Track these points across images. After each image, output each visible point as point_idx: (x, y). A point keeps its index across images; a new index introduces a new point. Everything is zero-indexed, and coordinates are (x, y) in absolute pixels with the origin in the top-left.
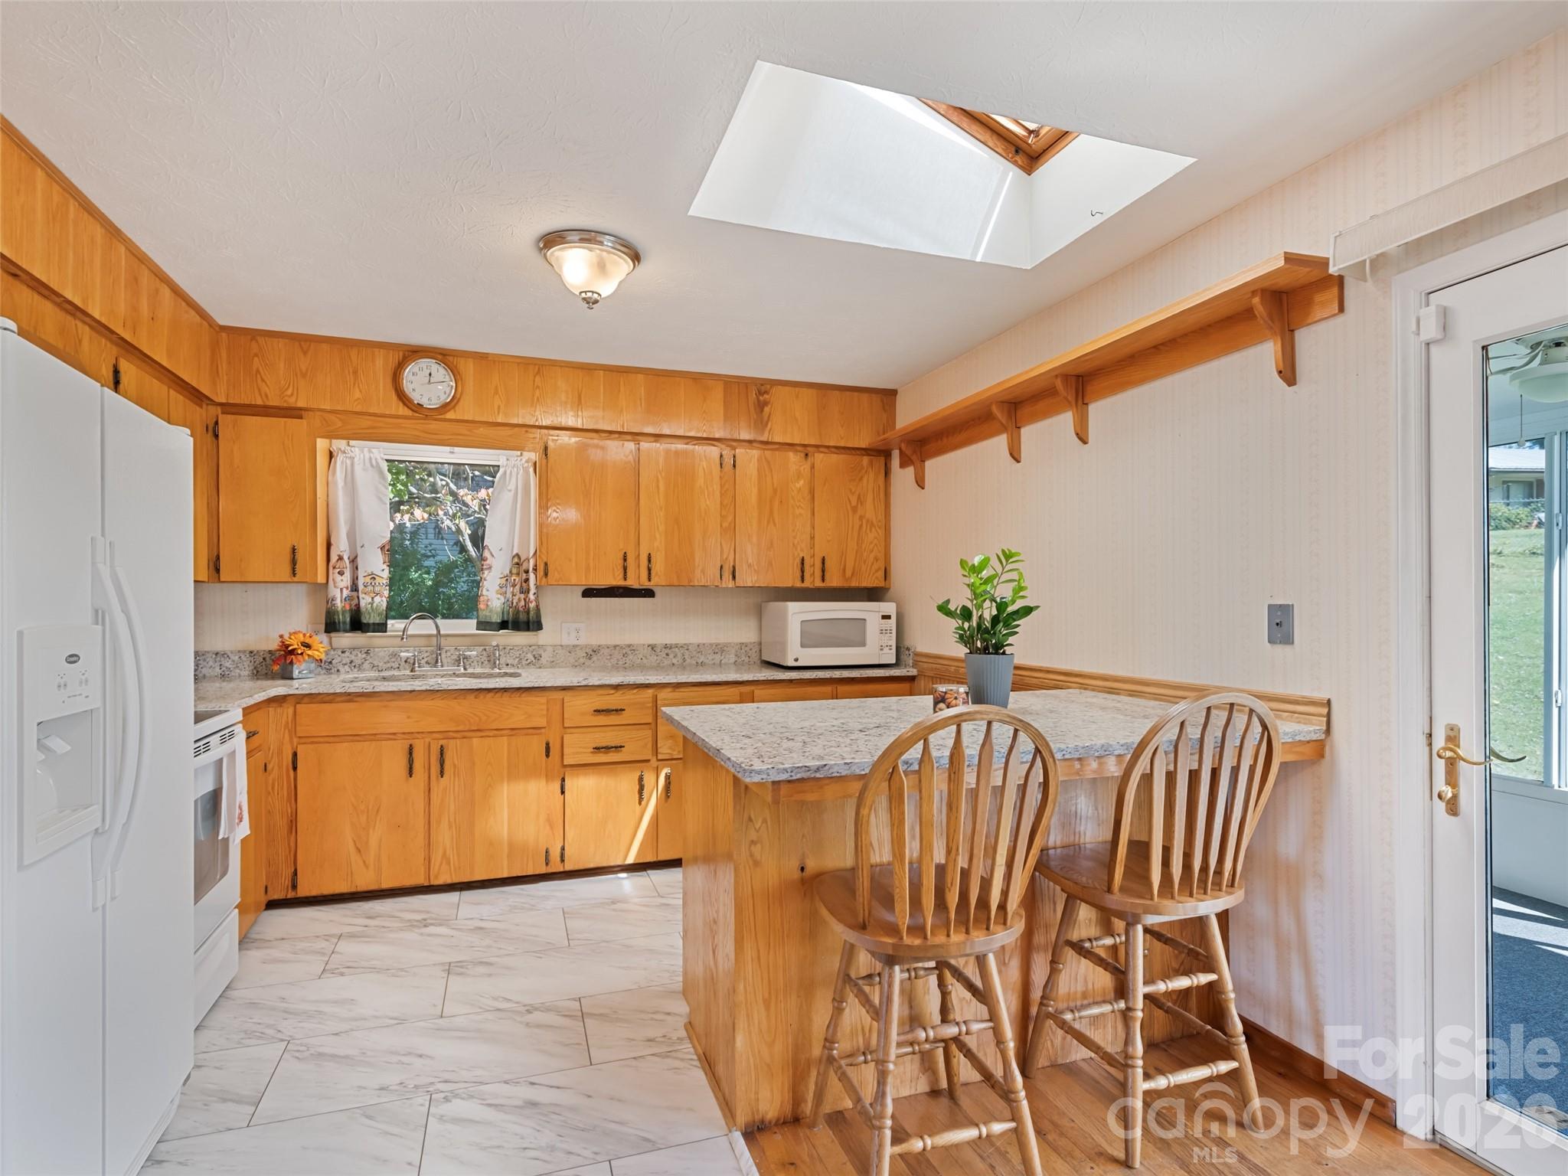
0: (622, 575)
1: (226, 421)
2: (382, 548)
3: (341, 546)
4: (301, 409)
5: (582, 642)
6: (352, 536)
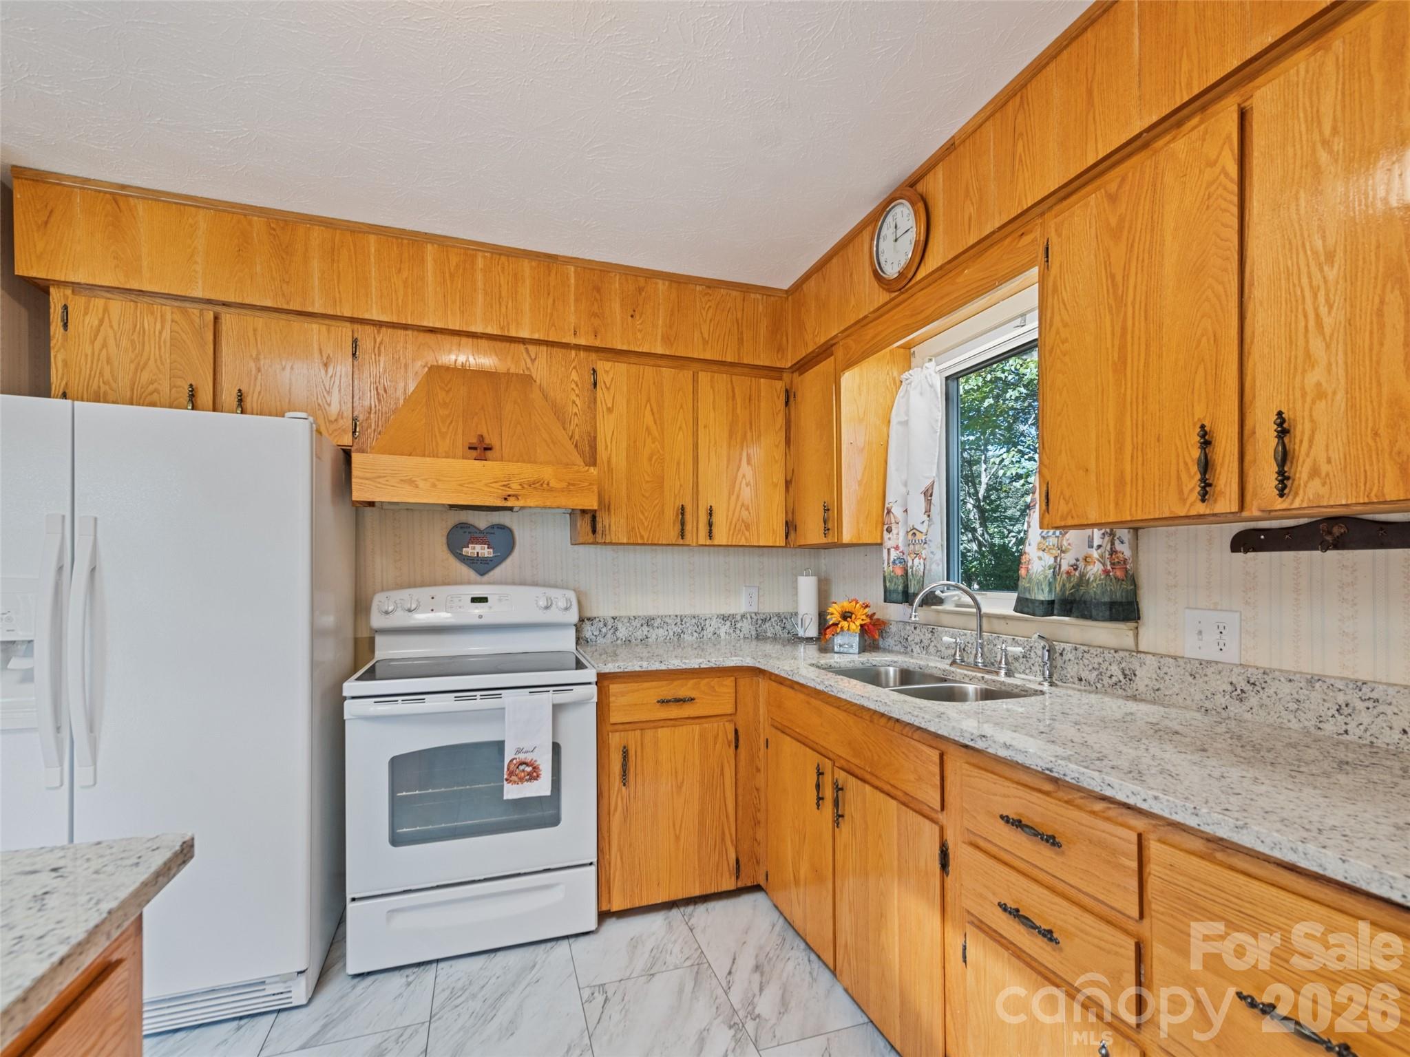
0: (1198, 490)
2: (925, 493)
5: (1231, 655)
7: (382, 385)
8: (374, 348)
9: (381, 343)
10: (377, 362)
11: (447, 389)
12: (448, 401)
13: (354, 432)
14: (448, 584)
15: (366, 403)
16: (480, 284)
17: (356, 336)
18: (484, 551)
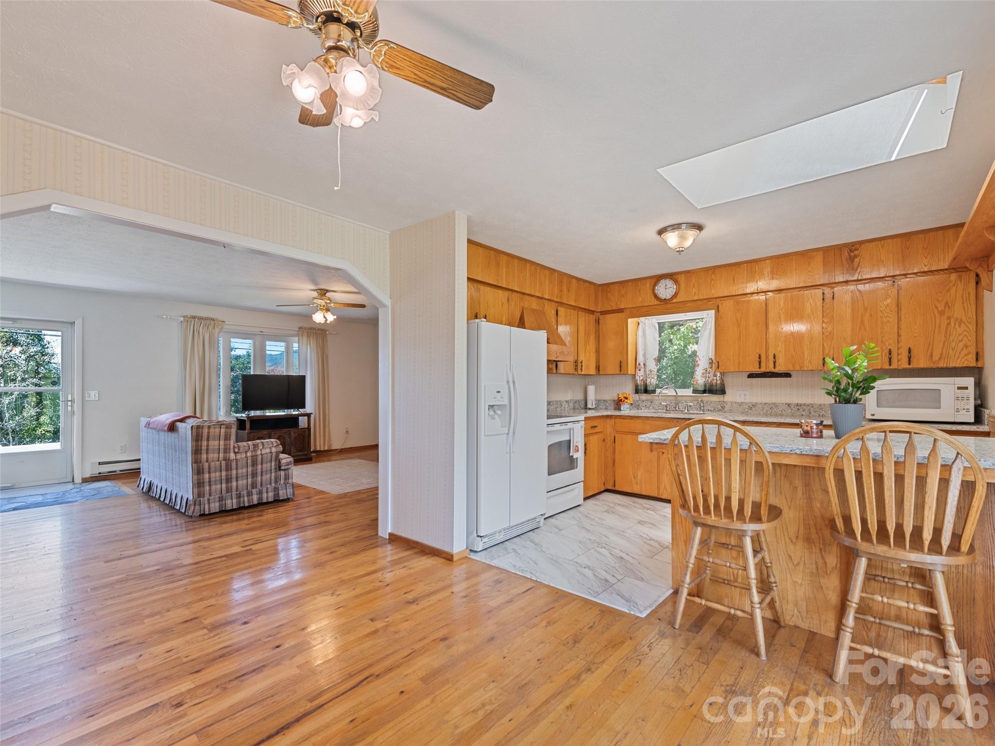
0: (758, 366)
1: (601, 317)
2: (655, 359)
3: (640, 359)
4: (623, 309)
5: (748, 400)
6: (644, 355)
9: (513, 298)
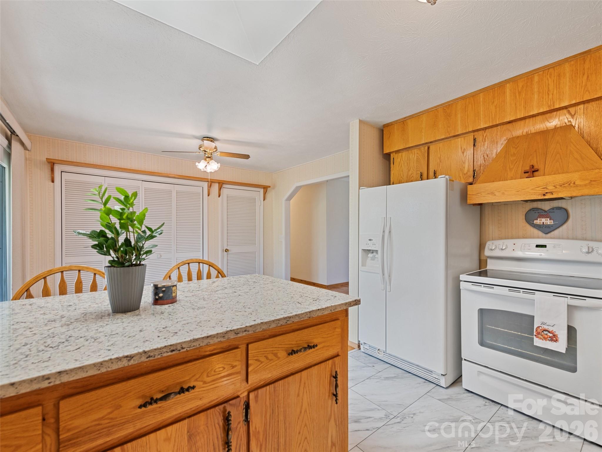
7: (486, 154)
8: (483, 139)
9: (486, 136)
10: (484, 145)
11: (516, 147)
12: (516, 153)
13: (474, 176)
14: (526, 238)
15: (479, 163)
16: (536, 90)
17: (475, 137)
18: (548, 222)
